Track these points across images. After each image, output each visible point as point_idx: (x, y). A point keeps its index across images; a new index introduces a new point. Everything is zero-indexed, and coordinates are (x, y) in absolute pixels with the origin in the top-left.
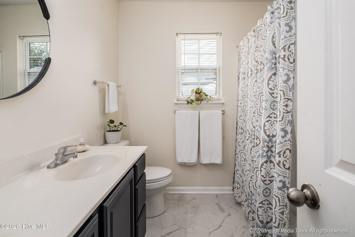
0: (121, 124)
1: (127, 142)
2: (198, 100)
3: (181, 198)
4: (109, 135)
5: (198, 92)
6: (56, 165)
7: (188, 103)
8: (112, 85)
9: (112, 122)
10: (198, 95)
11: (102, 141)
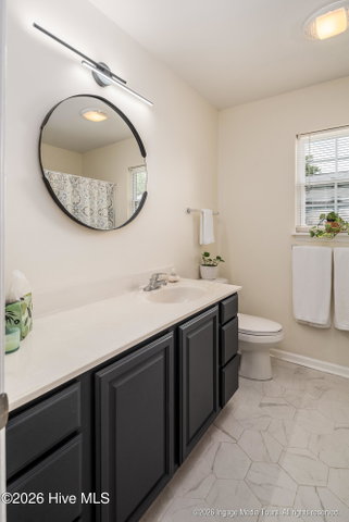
0: (218, 258)
1: (226, 280)
2: (329, 230)
3: (300, 371)
4: (204, 269)
5: (332, 219)
6: (151, 289)
7: (313, 234)
8: (208, 213)
9: (207, 255)
10: (330, 224)
11: (197, 275)
